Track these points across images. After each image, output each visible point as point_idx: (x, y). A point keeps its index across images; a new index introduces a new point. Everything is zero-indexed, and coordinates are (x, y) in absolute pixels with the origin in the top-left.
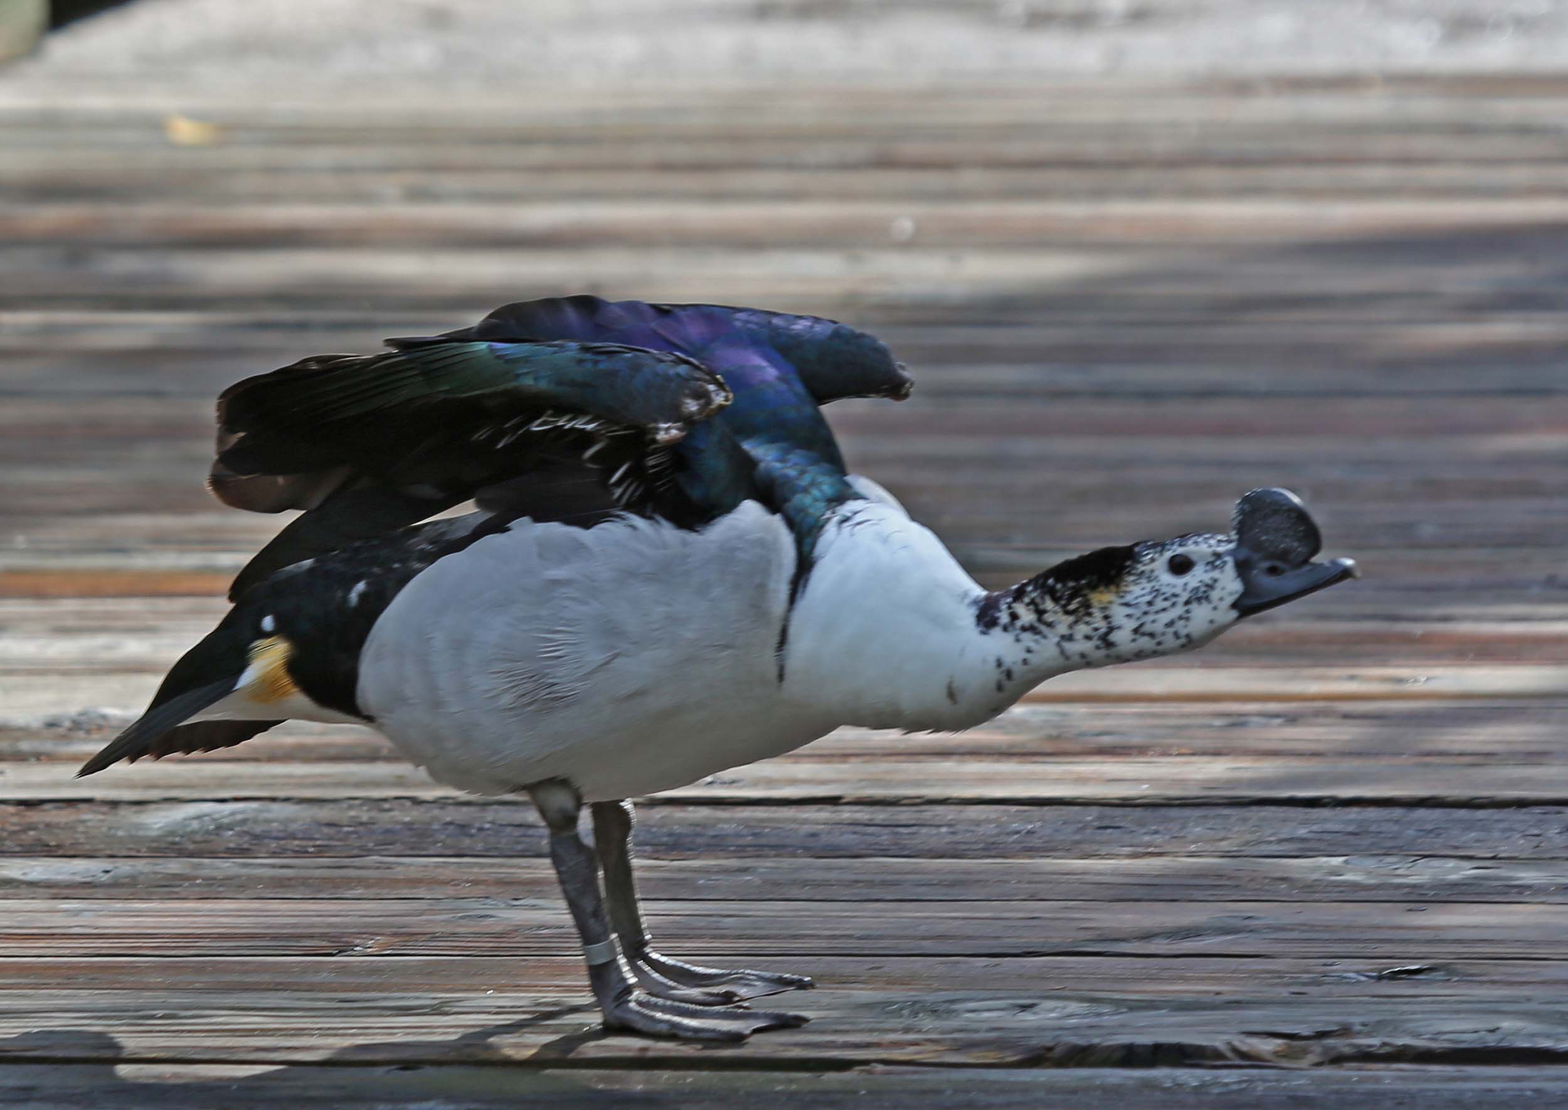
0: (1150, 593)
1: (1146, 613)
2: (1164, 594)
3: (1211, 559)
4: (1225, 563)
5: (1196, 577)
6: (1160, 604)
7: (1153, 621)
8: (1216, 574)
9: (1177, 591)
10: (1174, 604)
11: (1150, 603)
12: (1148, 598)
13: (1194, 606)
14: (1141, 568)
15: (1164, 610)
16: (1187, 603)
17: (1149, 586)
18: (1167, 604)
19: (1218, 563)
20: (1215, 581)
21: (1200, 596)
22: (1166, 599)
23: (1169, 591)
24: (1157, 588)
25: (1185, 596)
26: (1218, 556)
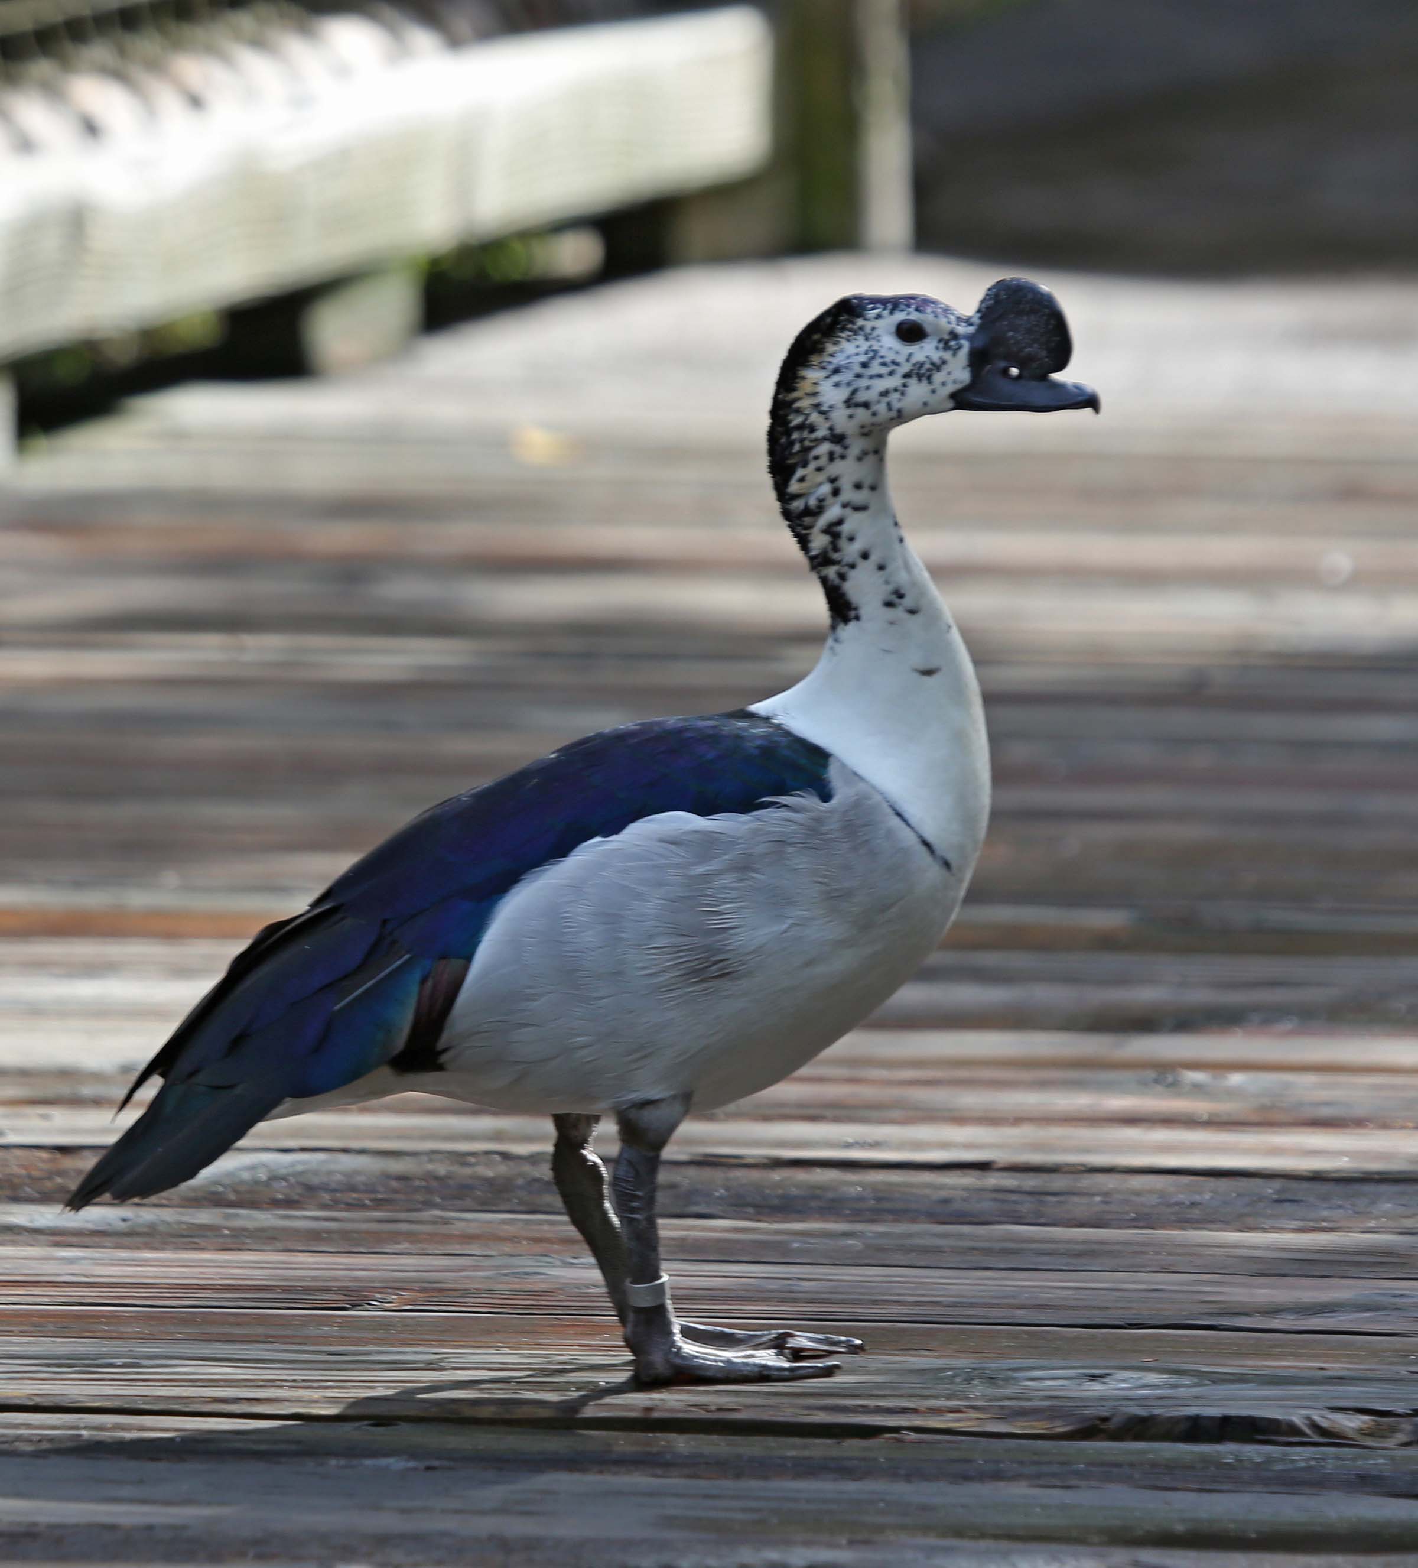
0: (866, 353)
1: (858, 376)
2: (882, 357)
3: (946, 337)
4: (960, 347)
5: (926, 351)
6: (876, 368)
7: (868, 388)
8: (947, 355)
9: (901, 359)
10: (891, 374)
11: (864, 365)
12: (863, 358)
13: (913, 382)
14: (860, 322)
15: (880, 376)
16: (907, 376)
17: (865, 346)
18: (884, 370)
19: (953, 343)
20: (944, 362)
21: (922, 373)
22: (884, 364)
23: (890, 357)
24: (874, 348)
25: (906, 368)
26: (954, 335)
